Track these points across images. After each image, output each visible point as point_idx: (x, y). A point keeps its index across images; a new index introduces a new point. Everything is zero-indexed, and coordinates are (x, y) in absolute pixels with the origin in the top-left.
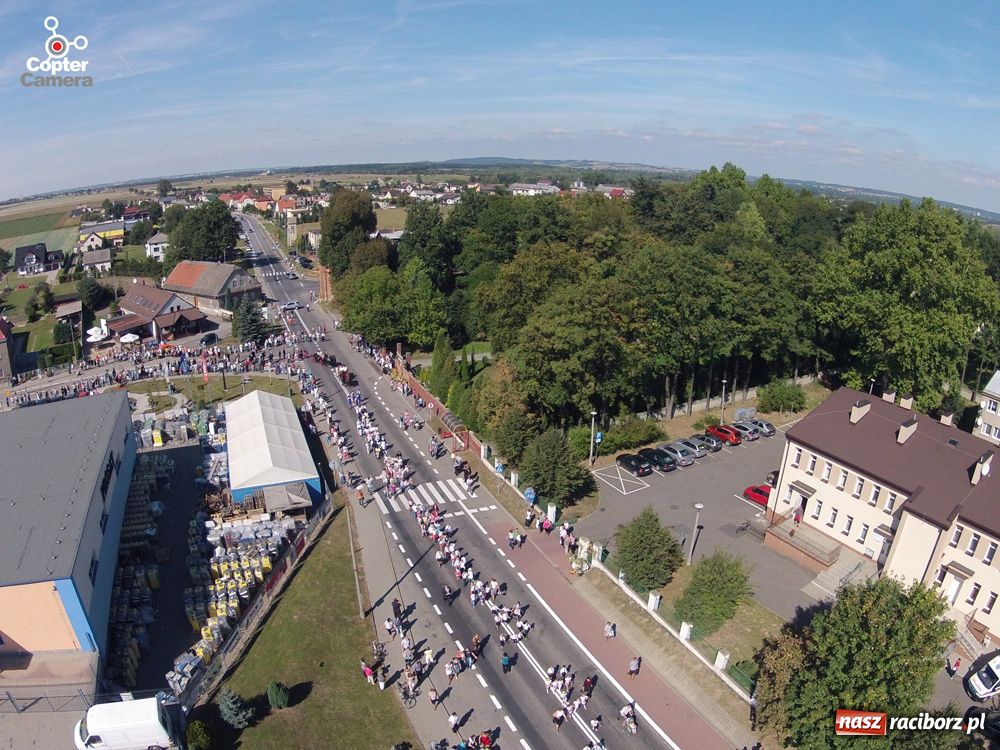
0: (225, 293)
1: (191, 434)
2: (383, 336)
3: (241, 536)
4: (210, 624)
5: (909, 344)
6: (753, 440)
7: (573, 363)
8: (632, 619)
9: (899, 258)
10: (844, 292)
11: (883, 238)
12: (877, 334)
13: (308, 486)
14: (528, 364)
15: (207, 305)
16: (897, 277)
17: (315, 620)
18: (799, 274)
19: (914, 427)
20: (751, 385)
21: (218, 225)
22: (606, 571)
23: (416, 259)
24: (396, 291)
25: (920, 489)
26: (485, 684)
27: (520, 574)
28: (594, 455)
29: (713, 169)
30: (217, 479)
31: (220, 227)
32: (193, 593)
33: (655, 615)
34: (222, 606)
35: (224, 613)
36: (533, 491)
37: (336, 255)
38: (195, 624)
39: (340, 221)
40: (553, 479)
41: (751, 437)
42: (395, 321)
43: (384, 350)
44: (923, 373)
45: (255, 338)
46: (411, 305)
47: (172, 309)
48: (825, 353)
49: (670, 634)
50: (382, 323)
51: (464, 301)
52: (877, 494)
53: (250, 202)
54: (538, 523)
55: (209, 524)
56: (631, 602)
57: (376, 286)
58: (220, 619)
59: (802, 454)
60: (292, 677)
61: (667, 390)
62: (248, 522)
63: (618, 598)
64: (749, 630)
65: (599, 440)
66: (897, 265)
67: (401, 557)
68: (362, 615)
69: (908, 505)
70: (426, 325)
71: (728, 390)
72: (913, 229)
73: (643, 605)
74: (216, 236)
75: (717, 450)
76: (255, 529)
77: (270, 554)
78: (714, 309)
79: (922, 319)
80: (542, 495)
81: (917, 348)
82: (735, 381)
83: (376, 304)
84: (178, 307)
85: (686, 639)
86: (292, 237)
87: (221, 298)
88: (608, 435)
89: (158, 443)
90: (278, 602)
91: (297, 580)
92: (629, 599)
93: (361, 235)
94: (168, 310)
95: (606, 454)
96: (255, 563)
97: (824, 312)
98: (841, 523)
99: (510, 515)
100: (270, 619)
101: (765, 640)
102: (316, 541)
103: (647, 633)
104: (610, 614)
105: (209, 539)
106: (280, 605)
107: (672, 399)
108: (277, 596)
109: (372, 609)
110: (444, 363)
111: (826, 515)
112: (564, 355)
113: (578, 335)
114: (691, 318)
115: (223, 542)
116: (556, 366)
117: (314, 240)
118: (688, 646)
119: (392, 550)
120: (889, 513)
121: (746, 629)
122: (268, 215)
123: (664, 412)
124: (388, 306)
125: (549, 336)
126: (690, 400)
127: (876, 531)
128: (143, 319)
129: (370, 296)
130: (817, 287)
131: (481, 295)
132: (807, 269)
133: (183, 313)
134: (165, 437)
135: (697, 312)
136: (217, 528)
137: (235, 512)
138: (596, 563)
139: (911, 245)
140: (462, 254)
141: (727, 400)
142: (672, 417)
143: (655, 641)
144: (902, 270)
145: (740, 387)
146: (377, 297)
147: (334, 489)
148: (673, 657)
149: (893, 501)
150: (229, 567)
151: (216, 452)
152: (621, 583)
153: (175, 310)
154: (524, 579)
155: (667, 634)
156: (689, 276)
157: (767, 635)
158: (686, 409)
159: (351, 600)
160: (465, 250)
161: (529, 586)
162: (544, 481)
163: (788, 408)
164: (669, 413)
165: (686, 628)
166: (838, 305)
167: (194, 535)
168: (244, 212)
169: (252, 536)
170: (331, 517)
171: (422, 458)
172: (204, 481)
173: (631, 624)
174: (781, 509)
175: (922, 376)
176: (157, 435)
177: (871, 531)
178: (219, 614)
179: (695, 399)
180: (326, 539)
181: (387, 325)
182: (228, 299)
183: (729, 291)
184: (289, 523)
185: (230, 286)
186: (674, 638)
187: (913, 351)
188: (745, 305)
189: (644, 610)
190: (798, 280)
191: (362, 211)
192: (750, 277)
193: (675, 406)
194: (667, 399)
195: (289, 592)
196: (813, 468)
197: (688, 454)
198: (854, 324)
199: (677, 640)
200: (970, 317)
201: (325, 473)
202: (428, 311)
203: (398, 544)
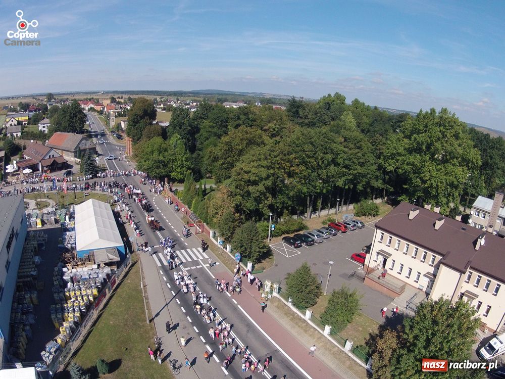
0: (78, 150)
1: (57, 221)
2: (158, 174)
3: (82, 276)
4: (65, 325)
5: (435, 182)
6: (354, 230)
7: (261, 187)
8: (297, 324)
9: (430, 138)
10: (400, 154)
11: (421, 127)
12: (418, 177)
13: (118, 250)
14: (237, 188)
15: (68, 156)
16: (428, 148)
17: (122, 324)
18: (377, 146)
19: (443, 221)
20: (351, 203)
21: (75, 115)
22: (281, 298)
23: (177, 134)
24: (166, 150)
25: (449, 253)
26: (218, 361)
27: (234, 300)
28: (270, 237)
29: (329, 95)
30: (69, 245)
31: (76, 116)
32: (56, 308)
34: (71, 315)
35: (72, 319)
36: (239, 254)
37: (135, 131)
38: (57, 325)
39: (138, 113)
40: (251, 248)
41: (352, 229)
42: (165, 166)
43: (158, 181)
44: (441, 196)
45: (91, 173)
46: (173, 157)
47: (50, 156)
48: (389, 187)
49: (319, 332)
50: (158, 167)
51: (200, 157)
52: (425, 256)
53: (92, 106)
55: (65, 269)
56: (296, 315)
57: (156, 146)
58: (70, 322)
59: (384, 236)
60: (110, 356)
61: (308, 204)
62: (85, 269)
63: (289, 313)
64: (361, 329)
65: (273, 229)
66: (429, 141)
67: (169, 290)
68: (148, 322)
69: (443, 261)
70: (181, 168)
71: (340, 205)
72: (437, 123)
73: (302, 316)
74: (75, 121)
75: (335, 235)
76: (89, 273)
77: (97, 287)
78: (334, 162)
79: (441, 169)
80: (244, 258)
81: (439, 184)
82: (343, 200)
83: (155, 156)
84: (53, 155)
85: (328, 334)
86: (113, 124)
87: (75, 152)
88: (278, 226)
89: (39, 226)
90: (102, 314)
91: (112, 302)
92: (294, 313)
93: (148, 121)
94: (48, 157)
95: (276, 236)
96: (89, 292)
97: (390, 165)
98: (405, 272)
99: (227, 268)
100: (97, 323)
101: (370, 334)
102: (122, 281)
103: (306, 331)
104: (285, 323)
105: (64, 278)
106: (103, 315)
107: (311, 208)
108: (101, 310)
109: (153, 319)
110: (190, 188)
111: (397, 268)
112: (255, 183)
113: (264, 173)
114: (323, 166)
115: (72, 280)
116: (251, 188)
117: (124, 125)
118: (330, 338)
119: (163, 286)
120: (432, 266)
121: (359, 328)
122: (101, 113)
123: (306, 215)
124: (161, 158)
125: (248, 172)
126: (320, 209)
127: (425, 275)
128: (35, 161)
129: (152, 152)
130: (386, 152)
131: (210, 152)
132: (381, 143)
133: (55, 159)
134: (43, 223)
135: (326, 162)
136: (69, 272)
137: (78, 263)
138: (275, 294)
139: (437, 131)
140: (200, 133)
141: (339, 210)
142: (310, 218)
143: (310, 335)
144: (432, 144)
145: (345, 204)
146: (156, 153)
147: (132, 252)
148: (321, 344)
149: (434, 260)
150: (75, 294)
151: (69, 231)
152: (290, 305)
153: (51, 157)
154: (236, 303)
155: (317, 332)
156: (322, 143)
157: (371, 331)
158: (317, 214)
159: (142, 313)
160: (202, 131)
161: (239, 306)
162: (246, 249)
163: (370, 214)
164: (309, 216)
165: (328, 328)
166: (397, 162)
167: (56, 276)
168: (89, 111)
169: (87, 277)
170: (130, 267)
171: (178, 237)
172: (63, 246)
173: (297, 326)
174: (372, 265)
175: (441, 198)
176: (39, 221)
177: (422, 276)
178: (70, 320)
179: (322, 209)
180: (127, 279)
181: (160, 168)
182: (79, 153)
183: (342, 152)
184: (107, 270)
185: (80, 146)
186: (321, 334)
187: (437, 185)
188: (350, 160)
189: (303, 319)
190: (376, 149)
191: (149, 109)
192: (353, 146)
193: (311, 212)
194: (308, 209)
195: (108, 308)
196: (390, 243)
197: (320, 236)
198: (406, 171)
199: (323, 335)
200: (465, 168)
201: (128, 244)
202: (182, 161)
203: (166, 283)
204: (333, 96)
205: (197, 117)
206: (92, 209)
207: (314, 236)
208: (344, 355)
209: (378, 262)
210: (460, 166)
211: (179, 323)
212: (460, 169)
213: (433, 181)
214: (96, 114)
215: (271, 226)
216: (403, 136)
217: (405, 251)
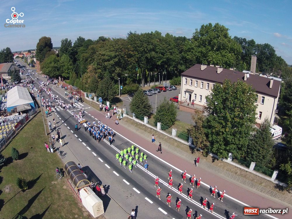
0: (9, 71)
2: (55, 74)
3: (9, 119)
5: (216, 60)
7: (112, 62)
8: (139, 128)
9: (209, 37)
10: (193, 48)
11: (204, 33)
12: (205, 59)
13: (30, 104)
14: (98, 65)
15: (5, 76)
16: (210, 43)
17: (30, 136)
18: (179, 46)
19: (222, 70)
20: (168, 79)
22: (128, 116)
23: (64, 54)
24: (58, 61)
26: (90, 149)
28: (120, 94)
30: (3, 109)
33: (147, 125)
36: (101, 98)
37: (41, 56)
39: (42, 45)
41: (169, 89)
42: (58, 70)
43: (55, 79)
46: (63, 64)
49: (154, 129)
50: (55, 70)
51: (78, 66)
54: (104, 109)
56: (138, 123)
59: (187, 80)
60: (21, 151)
61: (142, 78)
62: (11, 116)
63: (134, 123)
64: (181, 127)
65: (121, 89)
66: (209, 38)
67: (60, 121)
68: (46, 135)
70: (67, 70)
71: (161, 80)
72: (213, 30)
75: (159, 92)
76: (14, 117)
77: (18, 122)
78: (153, 50)
79: (218, 54)
80: (104, 100)
81: (218, 61)
82: (163, 77)
83: (53, 64)
85: (160, 129)
86: (29, 61)
87: (8, 73)
88: (126, 87)
91: (26, 127)
92: (137, 123)
93: (48, 49)
95: (124, 94)
96: (13, 125)
97: (188, 55)
101: (187, 129)
102: (32, 118)
103: (145, 131)
104: (132, 129)
106: (19, 133)
107: (144, 80)
108: (19, 131)
109: (50, 133)
110: (73, 76)
112: (108, 60)
113: (113, 54)
114: (147, 51)
115: (4, 121)
116: (106, 63)
117: (35, 60)
118: (161, 132)
119: (57, 119)
121: (180, 127)
122: (23, 58)
123: (141, 85)
124: (56, 65)
125: (104, 55)
126: (149, 82)
129: (51, 63)
130: (185, 48)
131: (83, 57)
135: (149, 49)
136: (2, 118)
137: (8, 115)
138: (124, 115)
139: (214, 34)
141: (161, 83)
142: (144, 87)
143: (149, 132)
144: (211, 41)
145: (164, 80)
147: (39, 107)
150: (5, 127)
151: (4, 103)
152: (134, 118)
155: (153, 130)
158: (148, 84)
159: (43, 131)
160: (79, 53)
162: (105, 94)
163: (179, 84)
165: (159, 125)
166: (192, 53)
168: (16, 58)
169: (13, 119)
170: (38, 113)
173: (140, 129)
174: (183, 100)
179: (151, 81)
180: (36, 117)
182: (10, 73)
183: (158, 45)
184: (25, 115)
185: (11, 69)
186: (155, 130)
187: (217, 62)
188: (164, 50)
189: (143, 124)
190: (179, 48)
191: (48, 42)
192: (165, 43)
193: (144, 84)
194: (142, 81)
195: (23, 130)
196: (191, 84)
197: (150, 92)
198: (197, 56)
199: (156, 131)
200: (233, 54)
201: (36, 102)
202: (68, 66)
203: (59, 118)
204: (154, 32)
205: (76, 46)
206: (17, 89)
207: (147, 92)
208: (172, 140)
209: (187, 97)
211: (66, 135)
212: (230, 54)
213: (214, 60)
214: (20, 59)
215: (120, 87)
216: (194, 40)
217: (201, 87)
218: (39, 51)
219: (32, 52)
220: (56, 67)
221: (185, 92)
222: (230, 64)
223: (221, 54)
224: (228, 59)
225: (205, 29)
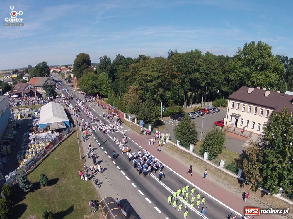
0: (45, 85)
1: (29, 115)
2: (93, 92)
3: (41, 137)
4: (24, 161)
5: (260, 81)
7: (155, 83)
8: (184, 156)
9: (253, 57)
10: (236, 69)
11: (248, 52)
12: (249, 80)
13: (65, 123)
14: (140, 85)
15: (39, 89)
16: (253, 63)
17: (63, 160)
20: (210, 101)
22: (172, 143)
23: (103, 72)
24: (97, 79)
26: (129, 179)
27: (140, 146)
28: (162, 116)
29: (192, 51)
30: (35, 124)
32: (21, 152)
33: (193, 154)
34: (30, 155)
35: (30, 158)
36: (143, 121)
38: (19, 161)
39: (80, 61)
41: (213, 112)
42: (96, 88)
43: (93, 96)
45: (53, 95)
46: (101, 82)
47: (28, 88)
48: (232, 91)
49: (199, 159)
50: (92, 88)
51: (117, 85)
52: (262, 112)
53: (54, 70)
54: (145, 132)
55: (30, 134)
56: (183, 151)
57: (91, 76)
58: (28, 159)
59: (234, 104)
60: (51, 176)
61: (184, 99)
62: (43, 134)
63: (178, 150)
65: (164, 111)
67: (96, 143)
68: (81, 159)
70: (106, 88)
72: (256, 49)
73: (187, 151)
74: (43, 73)
75: (202, 115)
76: (46, 135)
77: (49, 142)
78: (198, 70)
79: (262, 74)
80: (146, 124)
81: (262, 82)
82: (205, 98)
83: (90, 82)
84: (30, 88)
85: (206, 159)
86: (66, 76)
87: (44, 87)
88: (167, 109)
89: (19, 118)
90: (50, 154)
91: (58, 148)
92: (181, 150)
93: (86, 66)
94: (27, 89)
95: (166, 116)
96: (44, 144)
97: (231, 76)
98: (251, 124)
99: (135, 132)
100: (46, 159)
101: (235, 159)
102: (66, 139)
103: (190, 160)
104: (176, 157)
105: (29, 138)
106: (50, 155)
107: (186, 102)
108: (50, 153)
109: (85, 157)
110: (112, 95)
111: (245, 123)
112: (151, 81)
113: (156, 74)
114: (192, 72)
115: (34, 140)
116: (148, 84)
117: (72, 75)
118: (208, 162)
119: (93, 141)
120: (267, 118)
121: (227, 156)
122: (59, 72)
123: (183, 107)
124: (94, 83)
125: (146, 75)
126: (191, 104)
128: (20, 92)
129: (89, 80)
130: (228, 68)
131: (123, 75)
133: (32, 90)
134: (21, 117)
135: (193, 69)
136: (32, 136)
137: (40, 132)
138: (167, 141)
140: (117, 72)
141: (203, 105)
142: (186, 108)
143: (195, 162)
144: (255, 60)
145: (207, 101)
146: (91, 80)
147: (74, 126)
148: (202, 167)
149: (268, 114)
150: (35, 146)
151: (36, 118)
152: (178, 145)
153: (29, 88)
154: (142, 148)
156: (190, 59)
157: (235, 158)
158: (190, 106)
159: (77, 154)
160: (118, 71)
161: (144, 149)
162: (147, 117)
163: (222, 106)
165: (206, 154)
166: (236, 74)
167: (25, 137)
168: (52, 73)
169: (44, 138)
170: (73, 133)
171: (104, 119)
172: (32, 125)
173: (184, 158)
174: (229, 124)
176: (19, 116)
178: (28, 158)
179: (193, 103)
180: (70, 138)
181: (94, 89)
183: (202, 66)
184: (58, 134)
185: (47, 83)
186: (201, 160)
187: (261, 83)
188: (208, 70)
189: (188, 153)
190: (222, 68)
191: (87, 59)
192: (208, 63)
193: (186, 106)
194: (184, 102)
195: (54, 152)
196: (238, 108)
197: (193, 115)
198: (241, 77)
199: (202, 161)
201: (71, 121)
202: (107, 84)
203: (95, 139)
204: (194, 51)
205: (115, 64)
206: (51, 105)
207: (189, 114)
208: (220, 171)
209: (233, 122)
210: (273, 73)
211: (102, 160)
213: (258, 81)
214: (57, 73)
215: (162, 108)
216: (237, 59)
217: (249, 111)
218: (76, 67)
219: (69, 67)
220: (94, 85)
221: (232, 116)
222: (273, 85)
223: (265, 74)
224: (271, 79)
225: (249, 48)
